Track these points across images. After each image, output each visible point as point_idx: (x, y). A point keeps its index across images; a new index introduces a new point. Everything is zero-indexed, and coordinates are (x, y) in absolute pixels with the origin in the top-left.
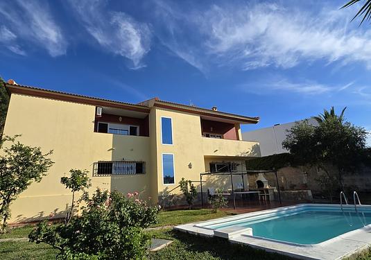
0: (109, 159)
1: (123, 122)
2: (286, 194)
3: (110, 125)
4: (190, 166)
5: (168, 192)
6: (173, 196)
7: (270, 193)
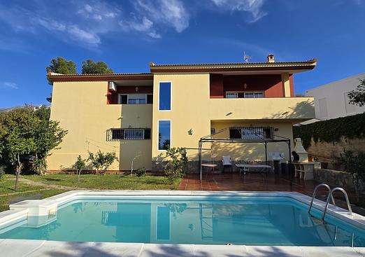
0: (118, 126)
1: (139, 92)
2: (326, 174)
3: (129, 96)
4: (190, 133)
5: (162, 158)
6: (167, 162)
7: (307, 170)
